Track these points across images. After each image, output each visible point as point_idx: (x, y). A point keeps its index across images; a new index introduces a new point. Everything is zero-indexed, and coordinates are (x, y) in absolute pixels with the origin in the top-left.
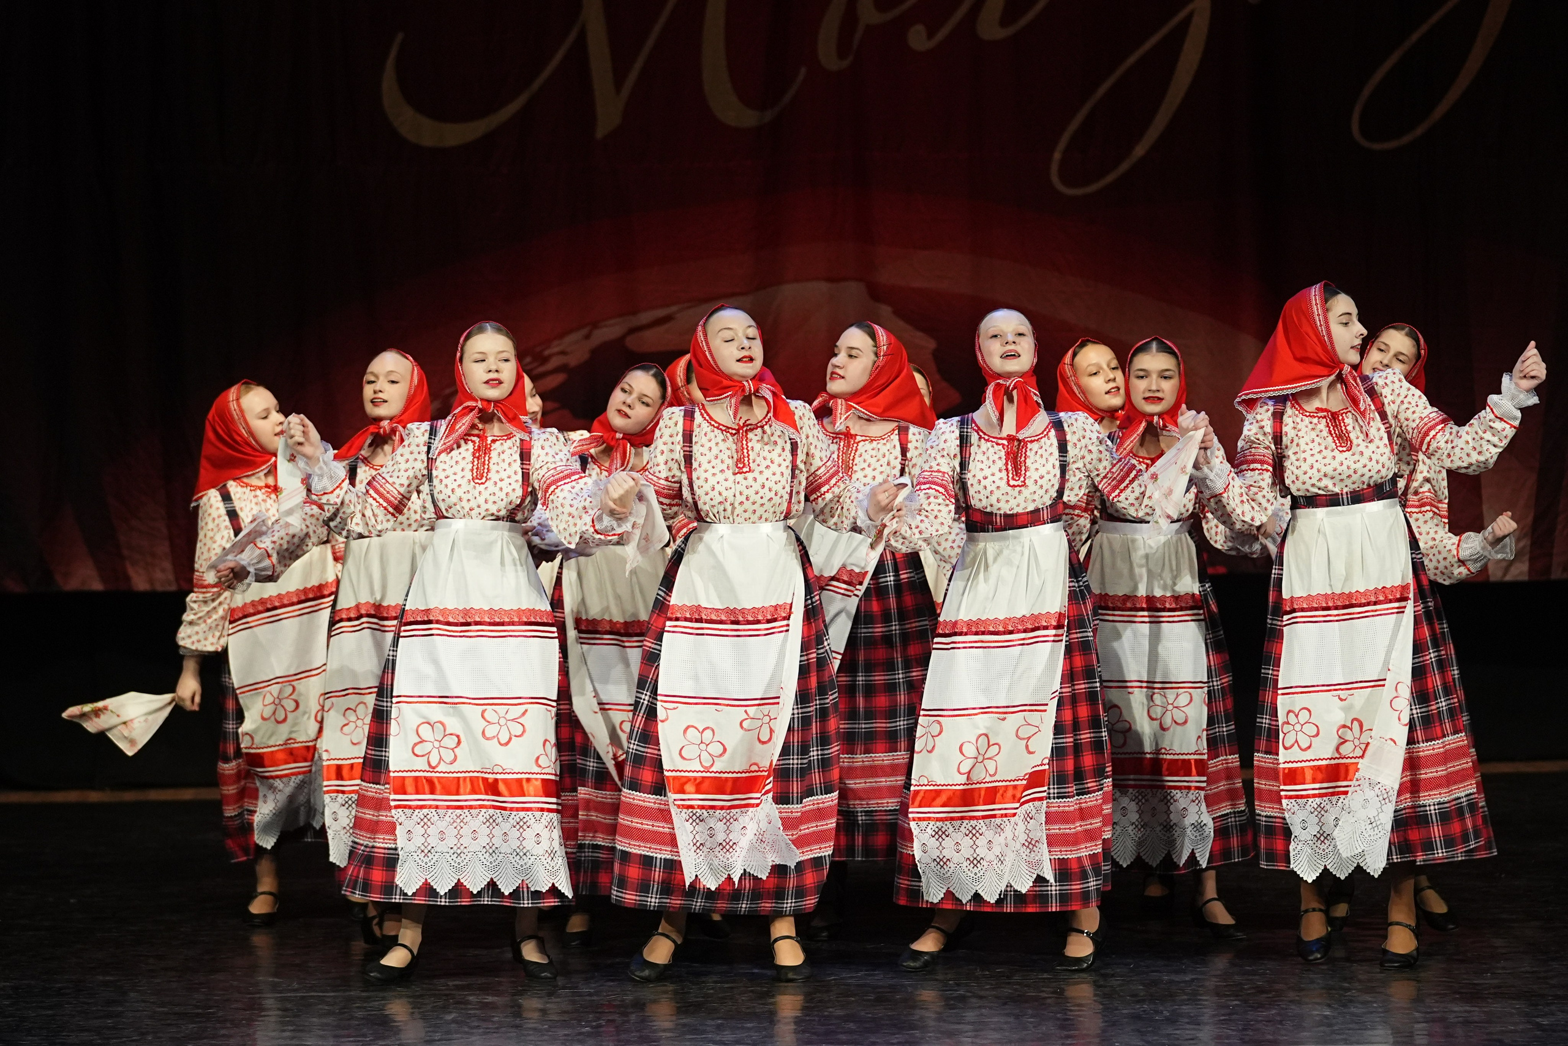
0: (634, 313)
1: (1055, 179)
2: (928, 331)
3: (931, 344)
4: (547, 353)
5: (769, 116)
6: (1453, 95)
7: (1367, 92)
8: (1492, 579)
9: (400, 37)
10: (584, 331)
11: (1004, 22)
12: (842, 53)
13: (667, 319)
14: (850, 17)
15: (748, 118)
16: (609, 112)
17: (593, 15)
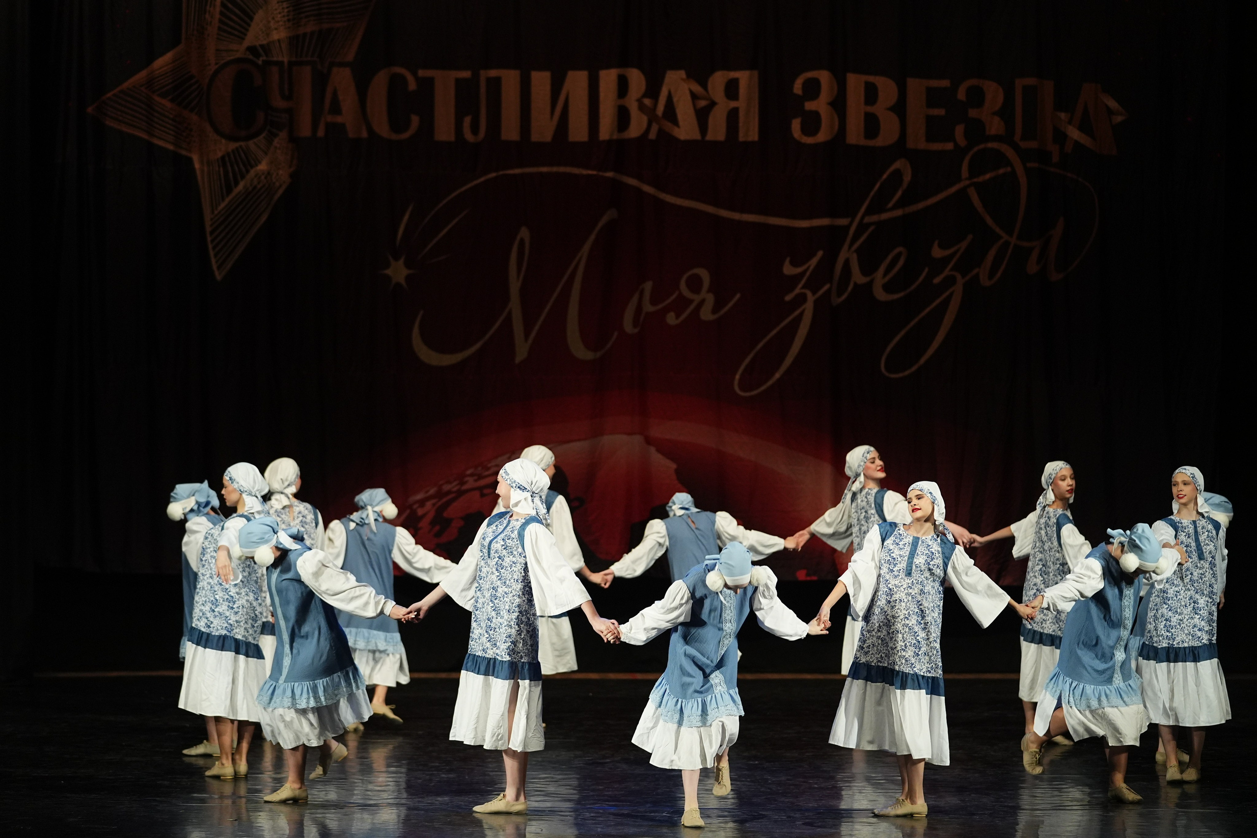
1: (736, 388)
2: (672, 459)
3: (674, 466)
5: (599, 354)
6: (930, 352)
7: (889, 349)
9: (421, 313)
11: (714, 311)
12: (635, 325)
14: (639, 308)
15: (588, 355)
16: (522, 351)
17: (515, 306)
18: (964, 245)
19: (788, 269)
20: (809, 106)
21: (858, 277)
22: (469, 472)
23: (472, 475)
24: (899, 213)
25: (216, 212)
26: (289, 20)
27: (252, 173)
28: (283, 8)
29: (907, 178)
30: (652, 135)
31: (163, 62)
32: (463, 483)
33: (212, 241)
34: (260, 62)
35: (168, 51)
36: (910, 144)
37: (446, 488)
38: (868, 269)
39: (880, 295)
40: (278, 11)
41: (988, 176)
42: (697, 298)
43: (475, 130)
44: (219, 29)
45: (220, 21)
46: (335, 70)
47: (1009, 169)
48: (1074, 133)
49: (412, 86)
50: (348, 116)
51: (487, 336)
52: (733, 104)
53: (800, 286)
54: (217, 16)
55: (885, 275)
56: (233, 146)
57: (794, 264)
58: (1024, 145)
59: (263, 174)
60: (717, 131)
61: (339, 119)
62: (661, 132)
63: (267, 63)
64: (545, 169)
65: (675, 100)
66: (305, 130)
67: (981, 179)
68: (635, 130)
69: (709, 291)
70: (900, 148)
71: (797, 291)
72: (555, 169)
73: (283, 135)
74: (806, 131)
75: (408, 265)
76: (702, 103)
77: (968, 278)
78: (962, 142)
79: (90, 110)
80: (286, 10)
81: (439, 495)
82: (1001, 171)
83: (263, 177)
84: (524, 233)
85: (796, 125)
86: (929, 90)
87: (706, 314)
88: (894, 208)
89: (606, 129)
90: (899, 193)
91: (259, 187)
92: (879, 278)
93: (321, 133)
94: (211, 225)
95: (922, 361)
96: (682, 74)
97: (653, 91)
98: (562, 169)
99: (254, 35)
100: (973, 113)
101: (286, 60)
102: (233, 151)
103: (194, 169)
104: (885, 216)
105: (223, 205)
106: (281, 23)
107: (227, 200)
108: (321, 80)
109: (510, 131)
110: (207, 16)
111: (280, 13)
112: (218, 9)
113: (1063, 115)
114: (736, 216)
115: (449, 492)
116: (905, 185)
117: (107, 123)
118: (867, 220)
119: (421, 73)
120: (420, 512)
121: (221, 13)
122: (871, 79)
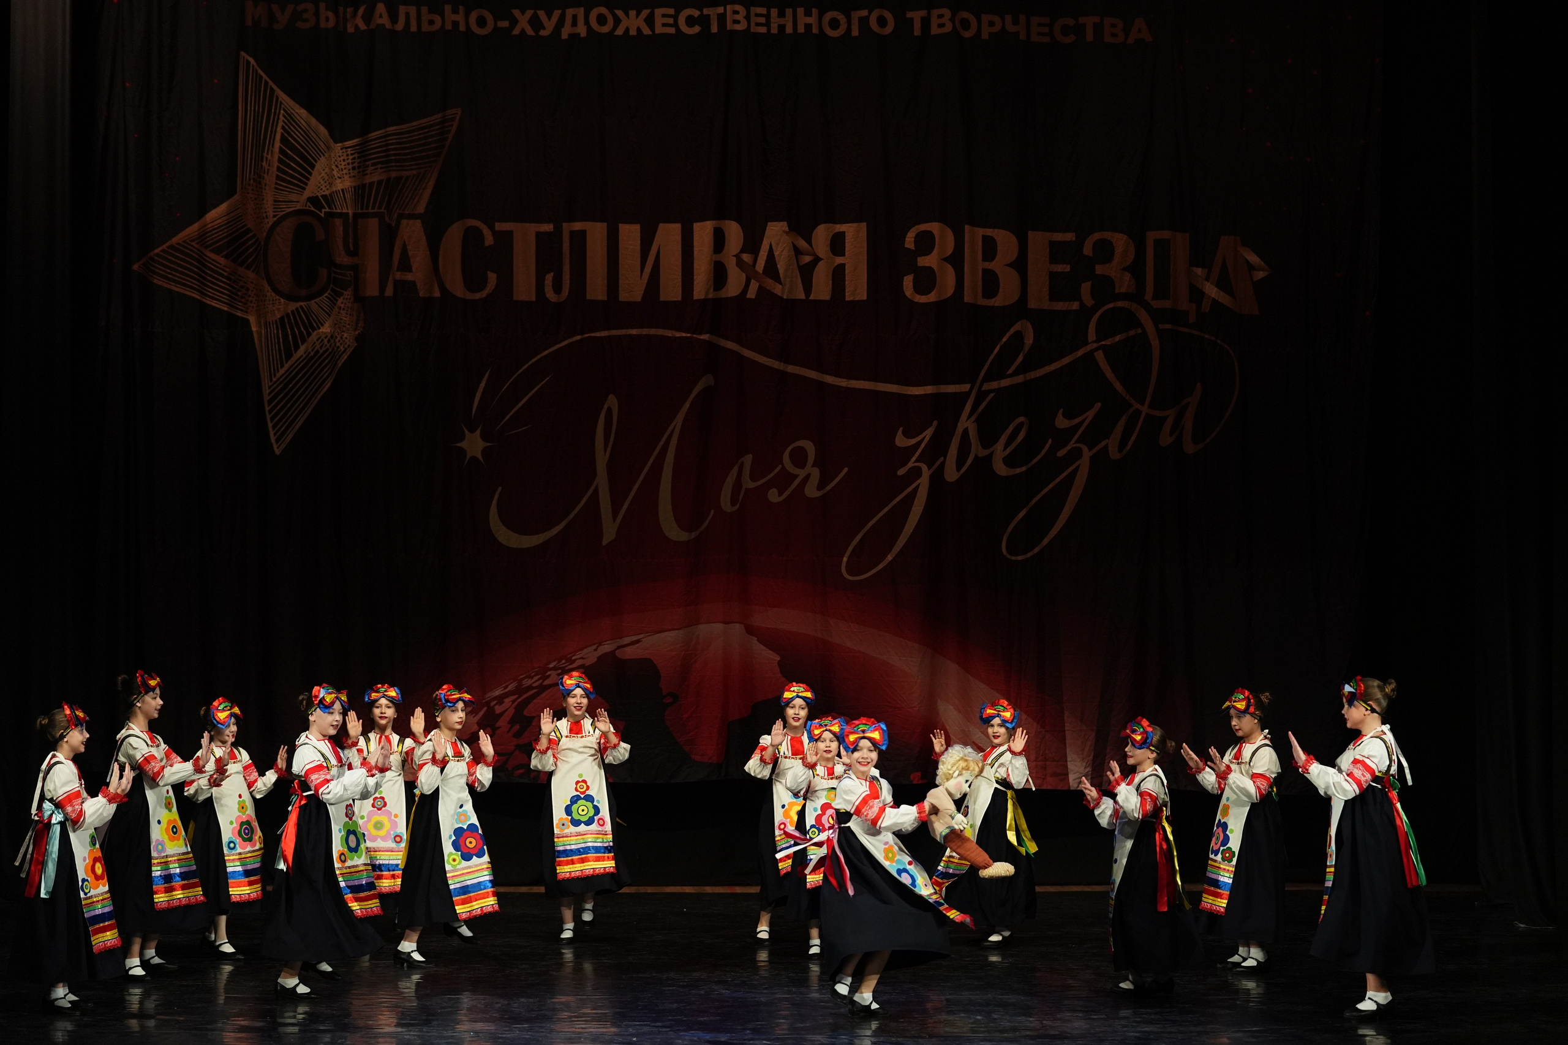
0: (620, 638)
1: (844, 572)
2: (775, 651)
3: (778, 658)
4: (573, 658)
5: (693, 535)
6: (1055, 530)
7: (1010, 528)
8: (1072, 789)
9: (499, 490)
10: (594, 647)
11: (820, 487)
12: (733, 503)
13: (638, 641)
14: (738, 484)
15: (683, 536)
16: (609, 532)
17: (602, 480)
18: (1090, 414)
19: (901, 441)
20: (923, 261)
21: (977, 449)
22: (551, 666)
23: (554, 668)
24: (1020, 379)
25: (274, 379)
26: (354, 168)
27: (314, 335)
28: (347, 155)
29: (1029, 340)
30: (751, 294)
31: (216, 214)
32: (545, 678)
33: (270, 411)
34: (323, 215)
35: (222, 204)
36: (1032, 304)
37: (527, 682)
38: (988, 439)
39: (1000, 469)
40: (342, 158)
41: (1117, 338)
42: (801, 473)
43: (557, 288)
44: (278, 177)
45: (279, 169)
46: (404, 222)
47: (1139, 331)
48: (1212, 291)
49: (489, 240)
50: (418, 273)
51: (572, 516)
52: (839, 260)
53: (914, 459)
54: (276, 164)
55: (1005, 449)
56: (293, 306)
57: (908, 435)
58: (1157, 304)
59: (326, 337)
60: (822, 290)
61: (409, 277)
62: (761, 290)
63: (331, 215)
64: (634, 332)
65: (776, 254)
66: (372, 289)
67: (1108, 342)
68: (732, 288)
69: (813, 466)
70: (1020, 309)
71: (911, 464)
72: (645, 331)
73: (348, 294)
74: (919, 289)
75: (484, 437)
76: (807, 259)
77: (1094, 451)
78: (1089, 301)
79: (135, 267)
80: (351, 157)
81: (519, 691)
82: (1132, 333)
83: (326, 341)
84: (612, 401)
85: (908, 281)
86: (1052, 244)
87: (811, 491)
88: (1015, 373)
89: (701, 288)
90: (1020, 358)
91: (321, 352)
92: (1000, 450)
93: (389, 292)
94: (269, 394)
95: (1045, 541)
96: (783, 226)
97: (752, 244)
98: (653, 331)
99: (316, 185)
100: (1099, 269)
101: (350, 212)
102: (293, 312)
103: (251, 332)
104: (1005, 383)
105: (282, 371)
106: (345, 171)
107: (287, 366)
108: (389, 234)
109: (596, 289)
110: (264, 163)
111: (344, 160)
112: (276, 156)
113: (1199, 271)
114: (843, 383)
115: (530, 688)
116: (1026, 349)
117: (155, 281)
118: (986, 387)
119: (499, 226)
120: (498, 710)
121: (280, 161)
122: (989, 232)
